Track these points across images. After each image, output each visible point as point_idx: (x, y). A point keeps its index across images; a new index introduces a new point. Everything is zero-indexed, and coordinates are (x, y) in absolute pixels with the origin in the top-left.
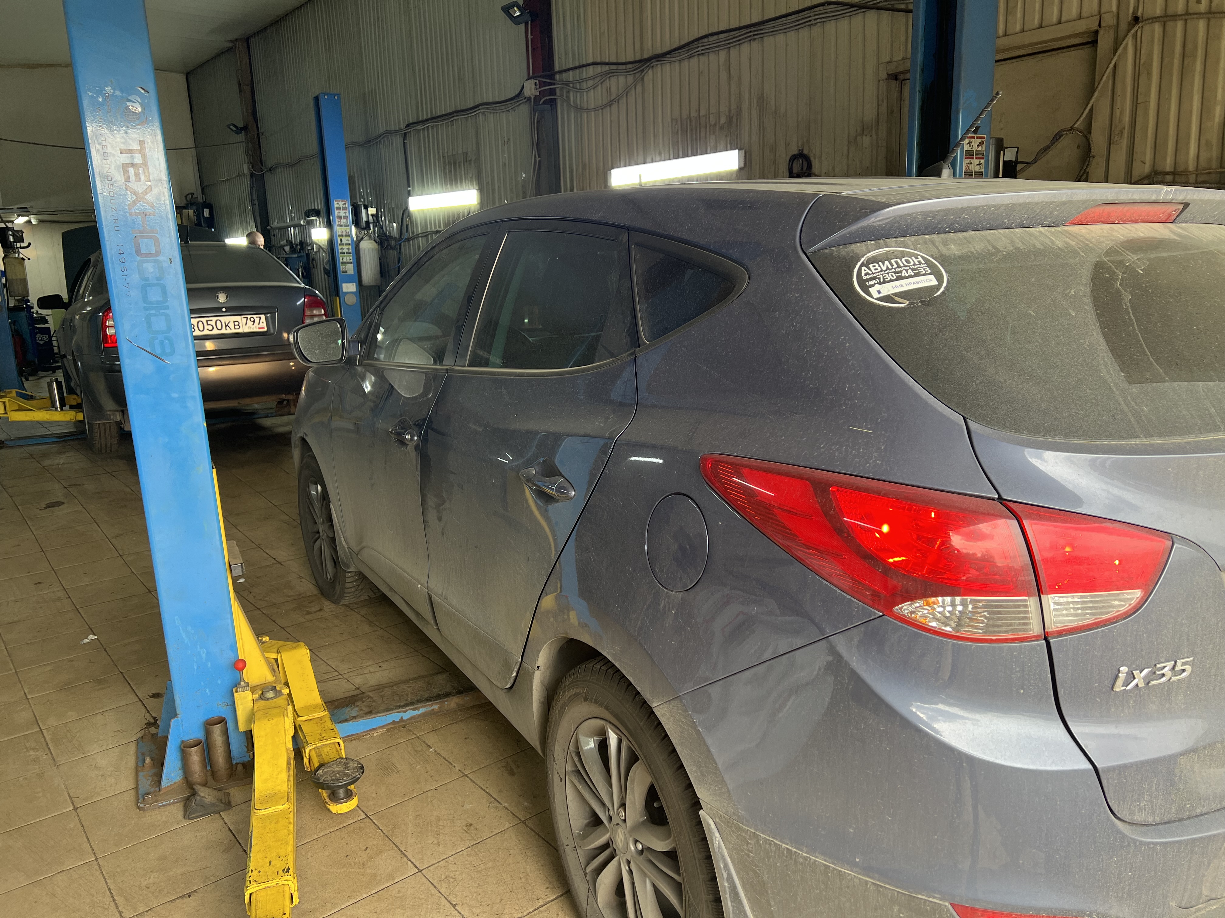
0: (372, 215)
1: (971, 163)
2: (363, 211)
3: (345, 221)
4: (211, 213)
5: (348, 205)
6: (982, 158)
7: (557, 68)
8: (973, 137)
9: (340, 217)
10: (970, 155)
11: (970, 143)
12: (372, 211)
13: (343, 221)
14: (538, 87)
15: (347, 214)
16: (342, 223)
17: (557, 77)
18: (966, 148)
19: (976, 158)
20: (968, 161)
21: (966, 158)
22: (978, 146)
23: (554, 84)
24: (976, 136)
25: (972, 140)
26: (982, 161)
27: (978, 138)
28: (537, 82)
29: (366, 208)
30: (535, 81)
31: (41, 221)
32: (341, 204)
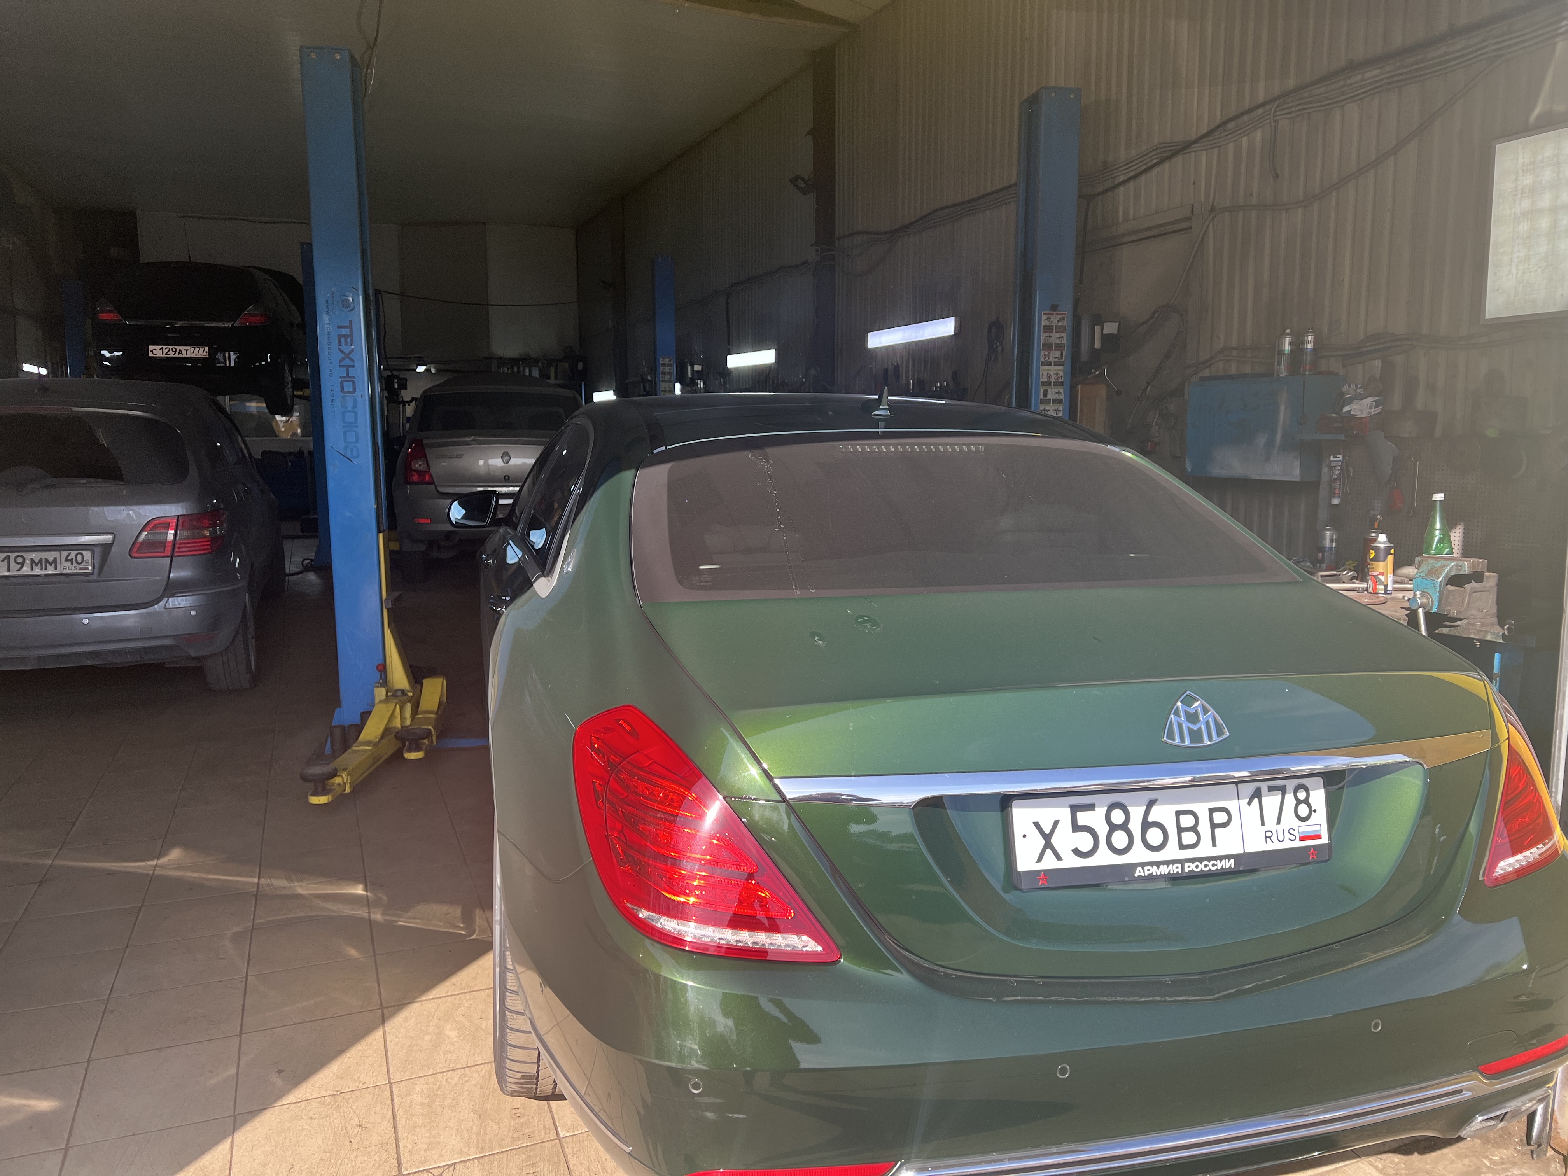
0: (698, 372)
1: (1050, 336)
2: (689, 368)
3: (669, 377)
4: (585, 366)
5: (673, 361)
6: (1063, 332)
7: (837, 235)
8: (1053, 314)
9: (664, 373)
10: (1049, 329)
11: (1048, 319)
12: (697, 368)
13: (667, 377)
14: (819, 253)
15: (672, 371)
16: (666, 379)
17: (837, 244)
18: (1044, 323)
19: (1056, 332)
20: (1046, 334)
21: (1044, 332)
22: (1058, 321)
23: (834, 250)
24: (1055, 312)
25: (1050, 316)
26: (1063, 335)
27: (1057, 314)
28: (819, 248)
29: (692, 366)
30: (817, 247)
31: (439, 371)
32: (667, 361)
